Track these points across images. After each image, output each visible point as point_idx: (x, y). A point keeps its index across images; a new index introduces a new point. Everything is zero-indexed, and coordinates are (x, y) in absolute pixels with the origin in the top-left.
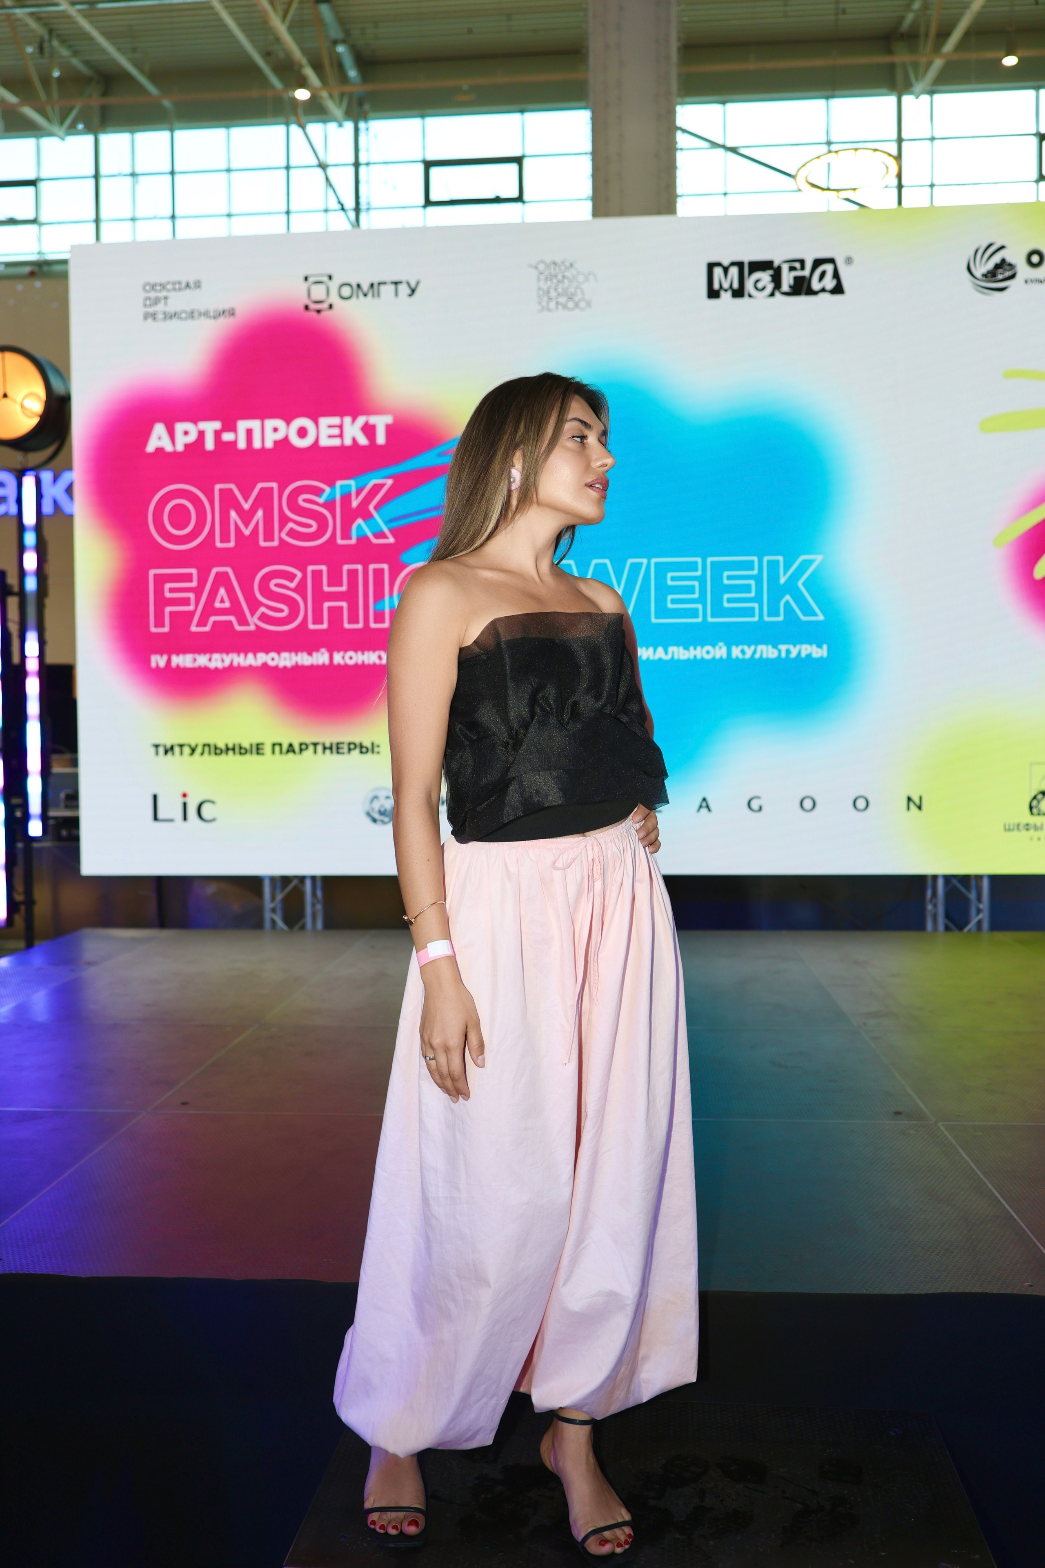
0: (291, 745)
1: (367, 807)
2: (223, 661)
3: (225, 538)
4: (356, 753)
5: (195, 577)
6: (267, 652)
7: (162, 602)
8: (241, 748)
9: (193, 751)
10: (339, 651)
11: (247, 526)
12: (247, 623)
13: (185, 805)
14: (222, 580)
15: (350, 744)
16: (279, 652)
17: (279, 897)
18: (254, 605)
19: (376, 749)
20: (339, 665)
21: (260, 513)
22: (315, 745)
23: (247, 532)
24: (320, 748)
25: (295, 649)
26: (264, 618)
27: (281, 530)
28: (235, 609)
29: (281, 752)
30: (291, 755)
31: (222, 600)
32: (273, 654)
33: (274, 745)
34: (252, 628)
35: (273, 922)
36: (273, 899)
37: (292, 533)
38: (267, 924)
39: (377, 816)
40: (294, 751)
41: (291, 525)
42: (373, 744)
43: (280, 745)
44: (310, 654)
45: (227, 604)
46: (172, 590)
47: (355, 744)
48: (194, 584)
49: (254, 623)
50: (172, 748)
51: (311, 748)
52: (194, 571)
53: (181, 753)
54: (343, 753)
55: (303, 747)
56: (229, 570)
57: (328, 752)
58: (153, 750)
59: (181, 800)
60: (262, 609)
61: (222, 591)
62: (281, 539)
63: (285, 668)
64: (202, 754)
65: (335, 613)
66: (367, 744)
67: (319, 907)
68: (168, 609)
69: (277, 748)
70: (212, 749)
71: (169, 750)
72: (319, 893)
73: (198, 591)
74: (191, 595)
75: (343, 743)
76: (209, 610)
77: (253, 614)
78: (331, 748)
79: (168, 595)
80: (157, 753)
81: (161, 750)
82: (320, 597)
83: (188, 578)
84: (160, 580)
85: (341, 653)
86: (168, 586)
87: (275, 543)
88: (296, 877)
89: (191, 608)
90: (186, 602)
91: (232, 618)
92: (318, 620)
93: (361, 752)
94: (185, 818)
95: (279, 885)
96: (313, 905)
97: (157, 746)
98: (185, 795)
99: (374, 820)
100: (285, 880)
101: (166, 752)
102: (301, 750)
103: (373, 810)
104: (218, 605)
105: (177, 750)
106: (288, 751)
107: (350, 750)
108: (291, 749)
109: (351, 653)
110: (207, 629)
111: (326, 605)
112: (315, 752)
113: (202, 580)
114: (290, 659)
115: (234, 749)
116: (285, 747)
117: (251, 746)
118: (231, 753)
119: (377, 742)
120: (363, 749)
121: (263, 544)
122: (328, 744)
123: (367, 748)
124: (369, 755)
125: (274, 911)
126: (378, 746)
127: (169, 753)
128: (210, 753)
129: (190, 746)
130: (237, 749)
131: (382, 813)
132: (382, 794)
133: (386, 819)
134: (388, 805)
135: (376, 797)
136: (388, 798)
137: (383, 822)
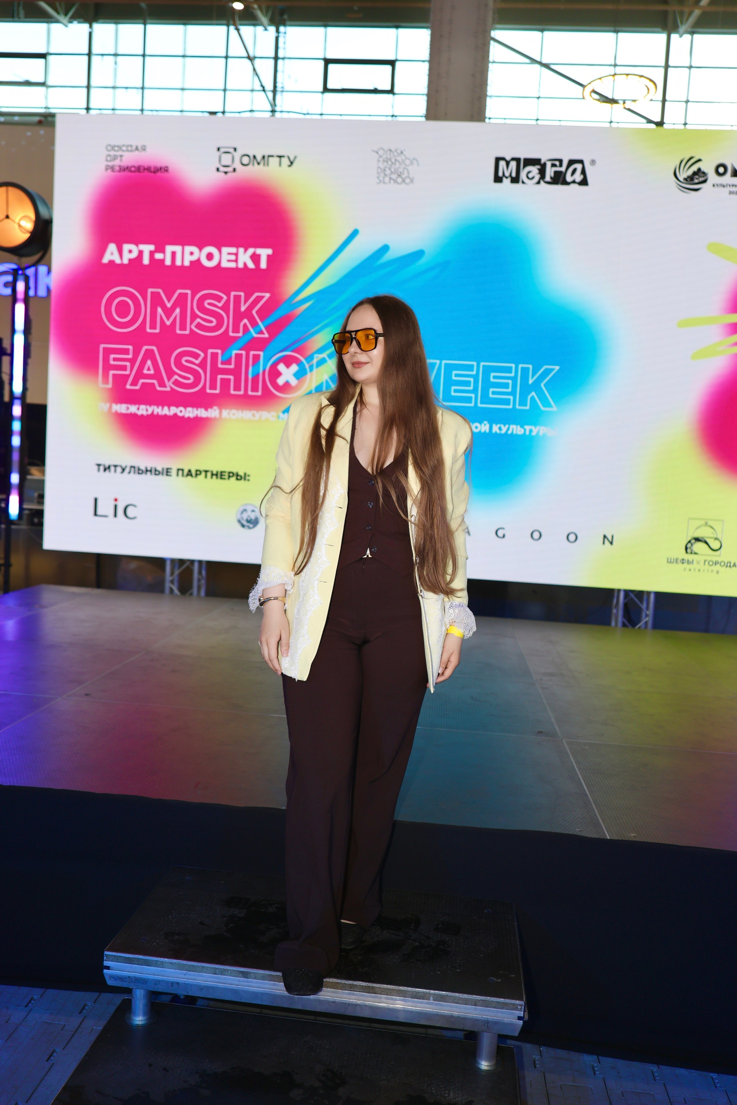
0: (190, 471)
1: (239, 517)
2: (147, 410)
3: (153, 326)
4: (233, 479)
5: (131, 352)
6: (177, 406)
7: (108, 367)
8: (156, 470)
9: (123, 470)
10: (226, 409)
11: (168, 319)
12: (165, 386)
13: (116, 506)
14: (149, 354)
15: (229, 473)
16: (185, 407)
17: (177, 572)
18: (170, 374)
19: (247, 478)
20: (226, 419)
21: (178, 311)
22: (206, 472)
23: (168, 323)
24: (209, 474)
25: (196, 405)
26: (176, 383)
27: (191, 323)
28: (157, 375)
29: (183, 475)
30: (189, 477)
31: (149, 368)
32: (181, 408)
33: (178, 470)
34: (168, 389)
35: (172, 591)
36: (172, 573)
37: (199, 326)
38: (167, 590)
39: (245, 523)
40: (191, 475)
41: (198, 320)
42: (245, 474)
43: (183, 470)
44: (206, 410)
45: (152, 372)
46: (115, 359)
47: (233, 473)
48: (130, 356)
49: (169, 385)
50: (109, 467)
51: (203, 474)
52: (130, 347)
53: (115, 471)
54: (224, 479)
55: (198, 473)
56: (154, 348)
57: (214, 477)
58: (96, 467)
59: (113, 503)
60: (176, 377)
61: (149, 363)
62: (191, 330)
63: (189, 418)
64: (129, 473)
65: (225, 383)
66: (241, 473)
67: (203, 582)
68: (112, 372)
69: (180, 472)
70: (137, 470)
71: (107, 468)
72: (204, 573)
73: (133, 361)
74: (128, 364)
75: (225, 472)
76: (140, 375)
78: (217, 475)
79: (112, 362)
80: (99, 470)
81: (102, 468)
82: (216, 371)
83: (126, 352)
84: (108, 352)
85: (228, 411)
86: (112, 356)
87: (187, 332)
88: (188, 560)
89: (127, 372)
90: (124, 368)
91: (155, 382)
92: (213, 387)
93: (237, 479)
94: (115, 515)
95: (177, 565)
96: (199, 580)
97: (99, 465)
98: (116, 500)
99: (243, 526)
100: (181, 562)
101: (105, 470)
102: (197, 475)
103: (242, 518)
104: (145, 372)
105: (112, 468)
106: (188, 475)
107: (229, 477)
108: (189, 473)
109: (234, 411)
110: (137, 387)
111: (220, 377)
112: (206, 477)
113: (136, 354)
114: (193, 412)
115: (151, 471)
116: (186, 472)
117: (163, 469)
118: (149, 473)
119: (248, 473)
120: (238, 477)
121: (178, 332)
122: (215, 472)
123: (241, 476)
124: (242, 481)
125: (172, 582)
126: (249, 476)
127: (107, 471)
128: (134, 473)
129: (121, 467)
130: (153, 471)
131: (249, 521)
132: (249, 509)
133: (251, 526)
134: (253, 516)
135: (245, 510)
136: (253, 511)
137: (249, 528)
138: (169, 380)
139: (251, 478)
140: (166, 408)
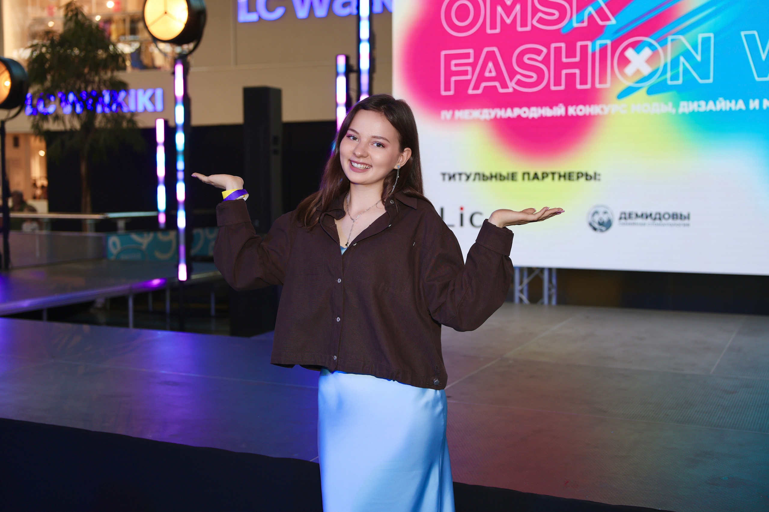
0: (536, 174)
1: (590, 219)
2: (490, 114)
3: (493, 27)
4: (583, 180)
5: (472, 56)
6: (521, 107)
7: (449, 73)
8: (501, 176)
9: (468, 177)
10: (572, 105)
11: (508, 17)
12: (507, 87)
13: (462, 216)
14: (491, 56)
15: (578, 173)
16: (529, 107)
17: (526, 281)
18: (512, 74)
19: (597, 177)
20: (572, 116)
21: (518, 7)
22: (553, 174)
23: (508, 21)
24: (556, 176)
25: (540, 104)
26: (519, 83)
27: (533, 18)
28: (499, 77)
29: (529, 179)
30: (536, 181)
31: (490, 71)
32: (525, 109)
33: (524, 174)
34: (510, 90)
35: (521, 300)
36: (521, 283)
37: (541, 21)
38: (517, 300)
39: (596, 226)
40: (538, 178)
41: (540, 15)
42: (595, 174)
43: (528, 174)
44: (551, 108)
45: (494, 74)
46: (456, 65)
47: (582, 174)
48: (471, 60)
49: (512, 86)
50: (454, 176)
51: (550, 176)
52: (471, 51)
53: (460, 179)
54: (573, 180)
55: (545, 175)
56: (495, 49)
57: (562, 179)
58: (441, 177)
59: (459, 212)
60: (518, 77)
61: (490, 65)
62: (533, 26)
63: (533, 118)
64: (474, 179)
65: (571, 78)
66: (591, 173)
67: (554, 291)
68: (453, 79)
69: (526, 176)
70: (481, 176)
71: (452, 177)
72: (554, 281)
73: (474, 65)
74: (469, 68)
75: (573, 173)
76: (481, 78)
77: (511, 79)
78: (564, 176)
79: (453, 68)
80: (444, 179)
81: (447, 177)
82: (560, 66)
83: (467, 56)
84: (449, 58)
85: (574, 107)
86: (454, 62)
87: (529, 28)
88: (537, 268)
89: (468, 77)
90: (465, 73)
91: (497, 84)
92: (558, 83)
93: (587, 179)
94: (462, 224)
95: (526, 273)
96: (549, 289)
97: (444, 174)
98: (462, 209)
99: (595, 229)
100: (530, 270)
101: (450, 178)
102: (543, 178)
103: (594, 221)
104: (487, 74)
105: (457, 177)
106: (534, 178)
107: (578, 177)
108: (536, 176)
109: (581, 107)
110: (479, 92)
111: (564, 72)
112: (553, 179)
113: (477, 58)
114: (537, 112)
115: (496, 177)
116: (532, 175)
117: (508, 174)
118: (494, 179)
119: (598, 172)
120: (588, 177)
121: (519, 29)
122: (562, 174)
123: (591, 177)
124: (592, 182)
125: (521, 291)
126: (599, 175)
127: (452, 180)
128: (479, 179)
129: (466, 174)
130: (498, 177)
131: (601, 224)
132: (601, 210)
133: (603, 228)
134: (605, 218)
135: (596, 213)
136: (605, 213)
137: (601, 231)
138: (511, 80)
139: (602, 177)
140: (509, 110)
